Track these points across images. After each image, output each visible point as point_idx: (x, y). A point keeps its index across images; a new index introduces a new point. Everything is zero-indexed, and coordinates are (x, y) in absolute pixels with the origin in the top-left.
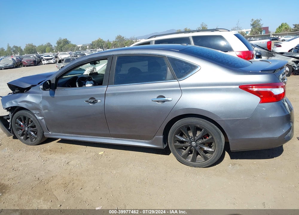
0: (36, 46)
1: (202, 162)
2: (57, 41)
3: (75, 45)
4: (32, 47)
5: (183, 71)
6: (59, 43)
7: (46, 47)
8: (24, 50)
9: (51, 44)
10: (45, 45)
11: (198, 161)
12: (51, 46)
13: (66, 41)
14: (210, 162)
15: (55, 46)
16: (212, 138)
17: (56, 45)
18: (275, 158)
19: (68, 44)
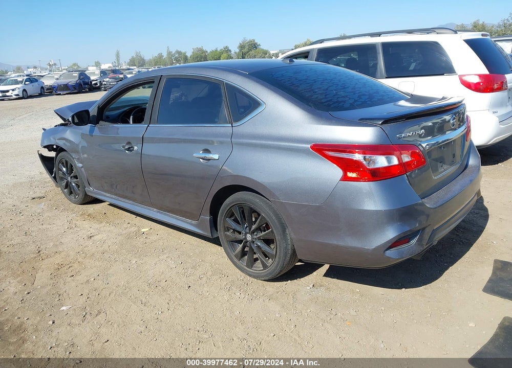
0: (207, 52)
1: (260, 270)
2: (240, 44)
3: (267, 51)
4: (202, 53)
5: (243, 110)
6: (241, 47)
7: (222, 53)
8: (190, 57)
9: (230, 49)
10: (221, 50)
11: (256, 267)
12: (230, 51)
13: (252, 45)
14: (270, 274)
15: (235, 53)
16: (272, 231)
17: (237, 51)
18: (404, 289)
19: (256, 48)
